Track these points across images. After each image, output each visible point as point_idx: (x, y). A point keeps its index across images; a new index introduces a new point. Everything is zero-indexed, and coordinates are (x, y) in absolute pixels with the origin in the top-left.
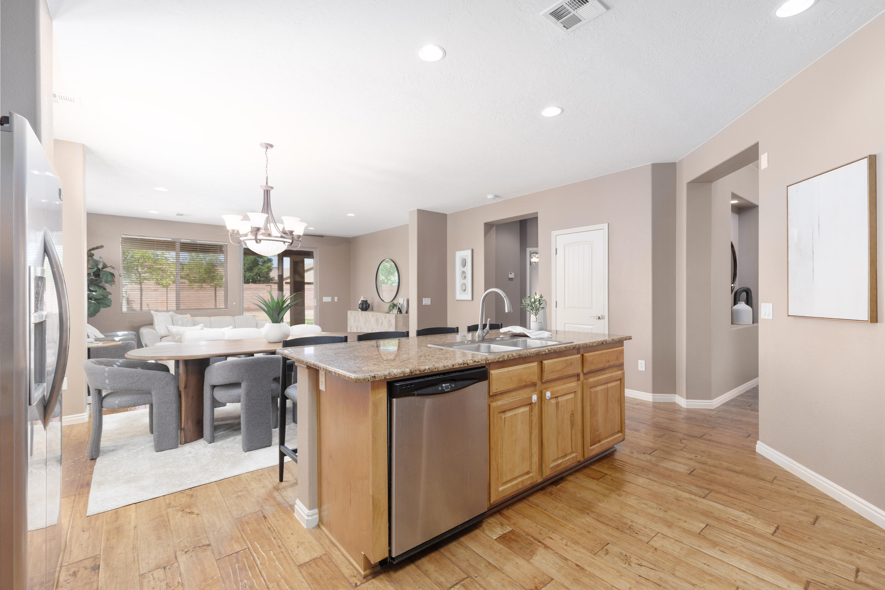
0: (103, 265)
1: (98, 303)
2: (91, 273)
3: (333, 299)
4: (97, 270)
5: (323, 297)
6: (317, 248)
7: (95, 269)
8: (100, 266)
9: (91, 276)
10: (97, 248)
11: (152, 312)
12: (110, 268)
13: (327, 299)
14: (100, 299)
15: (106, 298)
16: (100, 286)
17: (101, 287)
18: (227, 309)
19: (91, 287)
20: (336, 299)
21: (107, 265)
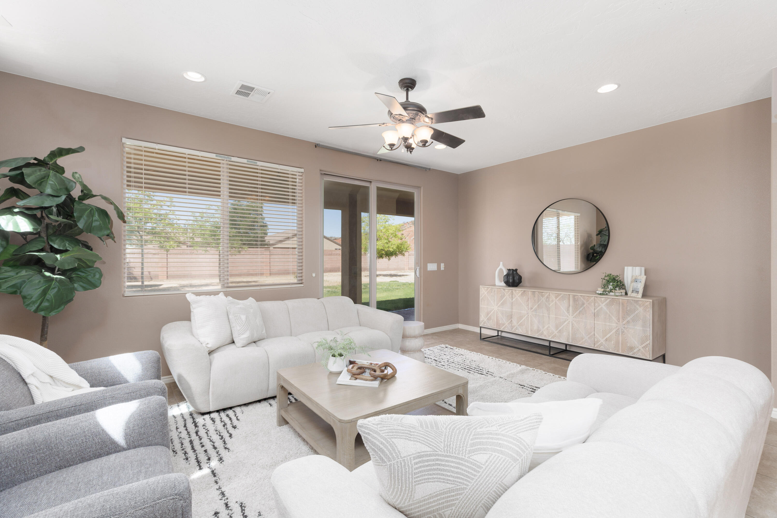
0: (82, 191)
1: (71, 279)
2: (51, 207)
3: (439, 267)
4: (65, 199)
5: (428, 264)
6: (420, 187)
7: (63, 198)
8: (76, 193)
9: (52, 214)
10: (69, 151)
11: (190, 297)
12: (100, 197)
13: (432, 267)
14: (73, 270)
15: (90, 267)
16: (77, 239)
17: (78, 242)
18: (302, 285)
19: (52, 241)
20: (442, 265)
21: (90, 191)
